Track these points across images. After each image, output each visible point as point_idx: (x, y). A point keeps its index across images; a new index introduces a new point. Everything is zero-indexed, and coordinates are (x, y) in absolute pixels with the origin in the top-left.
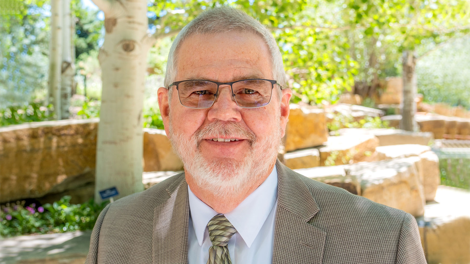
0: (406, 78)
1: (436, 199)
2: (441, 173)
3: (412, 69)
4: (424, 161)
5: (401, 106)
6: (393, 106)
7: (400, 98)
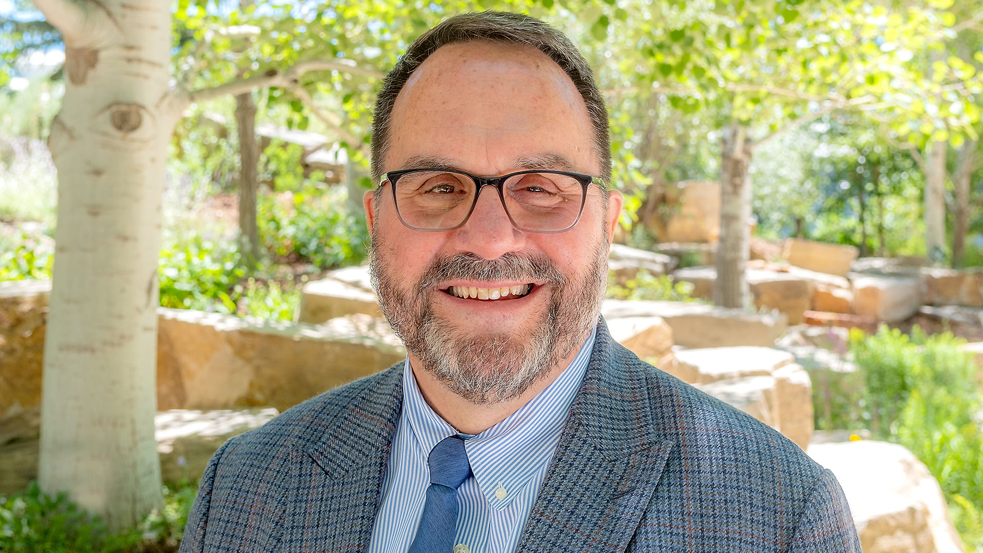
0: (729, 188)
3: (743, 165)
4: (782, 384)
5: (714, 246)
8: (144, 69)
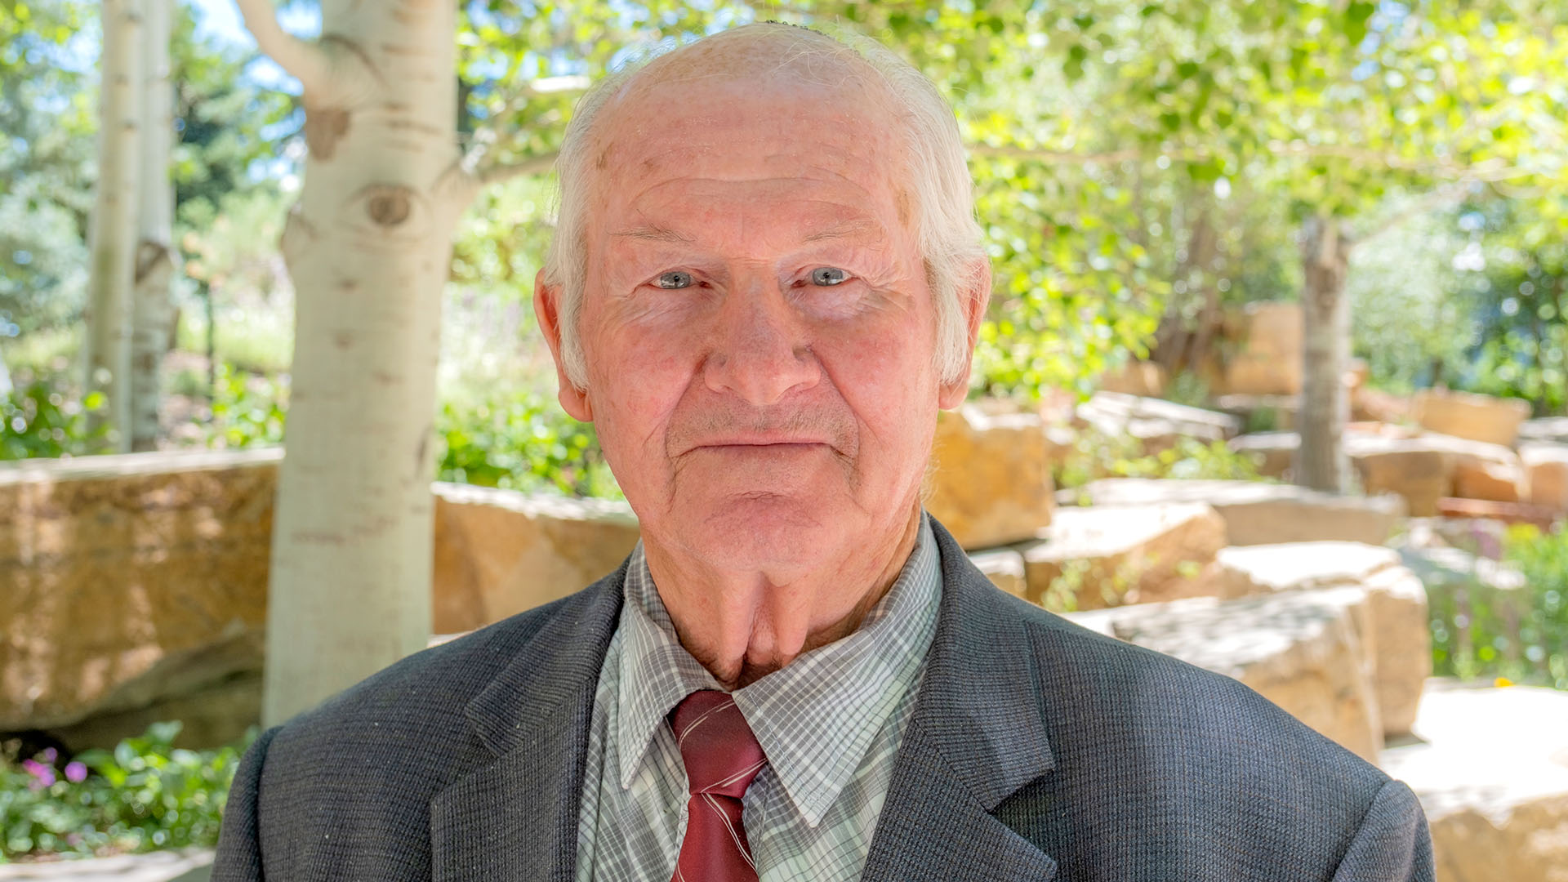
0: (1314, 310)
1: (1420, 728)
2: (1432, 633)
3: (1335, 278)
4: (1379, 598)
5: (1296, 403)
6: (1268, 402)
7: (1294, 372)
8: (416, 137)
